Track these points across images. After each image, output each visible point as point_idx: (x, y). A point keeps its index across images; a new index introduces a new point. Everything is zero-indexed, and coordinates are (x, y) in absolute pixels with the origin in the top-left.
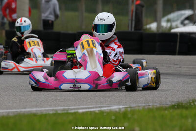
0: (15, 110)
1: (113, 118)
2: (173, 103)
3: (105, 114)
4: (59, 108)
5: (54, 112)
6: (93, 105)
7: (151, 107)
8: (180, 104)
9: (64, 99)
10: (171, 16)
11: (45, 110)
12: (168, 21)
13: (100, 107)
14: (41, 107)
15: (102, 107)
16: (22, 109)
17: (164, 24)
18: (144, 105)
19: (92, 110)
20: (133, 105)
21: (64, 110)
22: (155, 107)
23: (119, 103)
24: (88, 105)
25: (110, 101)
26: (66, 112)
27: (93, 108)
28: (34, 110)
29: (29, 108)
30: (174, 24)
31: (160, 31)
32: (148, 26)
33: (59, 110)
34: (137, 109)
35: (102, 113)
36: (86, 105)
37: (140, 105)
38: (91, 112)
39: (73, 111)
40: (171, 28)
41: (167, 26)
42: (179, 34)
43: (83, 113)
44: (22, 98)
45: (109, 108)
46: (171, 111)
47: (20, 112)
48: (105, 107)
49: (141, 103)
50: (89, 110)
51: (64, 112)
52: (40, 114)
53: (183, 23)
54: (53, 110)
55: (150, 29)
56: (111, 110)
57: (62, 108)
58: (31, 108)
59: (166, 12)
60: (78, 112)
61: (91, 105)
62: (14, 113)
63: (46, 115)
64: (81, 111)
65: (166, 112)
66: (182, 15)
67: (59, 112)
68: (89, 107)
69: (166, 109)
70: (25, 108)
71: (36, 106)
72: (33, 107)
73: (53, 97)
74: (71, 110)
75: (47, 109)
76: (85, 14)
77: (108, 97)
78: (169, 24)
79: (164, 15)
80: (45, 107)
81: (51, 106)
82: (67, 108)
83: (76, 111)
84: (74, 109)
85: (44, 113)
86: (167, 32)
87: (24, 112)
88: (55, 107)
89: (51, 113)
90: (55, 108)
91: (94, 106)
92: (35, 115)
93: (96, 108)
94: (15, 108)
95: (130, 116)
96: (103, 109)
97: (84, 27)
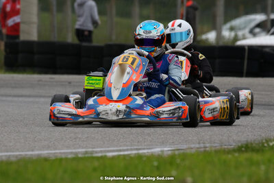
0: (18, 153)
1: (156, 164)
2: (240, 144)
3: (144, 159)
4: (80, 150)
5: (73, 156)
6: (127, 146)
7: (207, 149)
8: (249, 145)
9: (88, 137)
10: (237, 22)
11: (60, 153)
12: (232, 29)
13: (137, 149)
14: (55, 149)
15: (140, 149)
16: (28, 151)
17: (226, 33)
18: (197, 146)
19: (126, 153)
20: (185, 147)
21: (86, 152)
22: (213, 149)
23: (163, 143)
24: (120, 146)
25: (151, 142)
26: (89, 155)
27: (127, 150)
28: (45, 153)
29: (38, 150)
30: (240, 33)
31: (221, 44)
32: (204, 37)
33: (79, 152)
34: (188, 151)
35: (140, 157)
36: (117, 146)
37: (193, 146)
38: (124, 155)
39: (100, 155)
40: (236, 39)
41: (230, 36)
42: (247, 48)
43: (113, 157)
44: (27, 136)
45: (149, 151)
46: (236, 154)
47: (26, 155)
48: (144, 149)
49: (194, 143)
50: (122, 153)
51: (86, 156)
52: (54, 158)
53: (252, 32)
54: (71, 153)
55: (207, 40)
56: (152, 152)
57: (84, 150)
58: (41, 150)
59: (229, 17)
60: (106, 156)
61: (124, 145)
62: (16, 156)
63: (61, 160)
64: (110, 154)
65: (230, 156)
66: (251, 21)
67: (80, 156)
68: (121, 148)
69: (229, 152)
70: (33, 151)
71: (49, 148)
72: (43, 148)
73: (72, 135)
74: (96, 152)
75: (62, 151)
76: (116, 19)
77: (149, 135)
78: (233, 34)
79: (226, 21)
80: (59, 149)
81: (68, 147)
82: (90, 150)
83: (103, 154)
84: (101, 152)
85: (59, 156)
86: (230, 44)
87: (32, 155)
88: (74, 149)
89: (70, 156)
90: (74, 151)
91: (129, 148)
92: (46, 160)
93: (131, 150)
94: (18, 150)
95: (178, 161)
96: (141, 152)
97: (114, 37)
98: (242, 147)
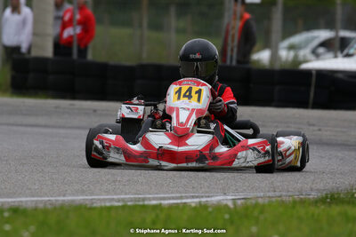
6: (180, 193)
8: (336, 196)
14: (92, 194)
16: (59, 196)
20: (251, 195)
24: (172, 193)
25: (209, 187)
28: (79, 198)
29: (70, 195)
36: (167, 192)
47: (56, 201)
58: (73, 195)
61: (177, 192)
68: (173, 195)
69: (310, 203)
70: (64, 196)
71: (83, 193)
72: (77, 193)
87: (64, 201)
88: (116, 194)
94: (46, 195)
98: (327, 198)
